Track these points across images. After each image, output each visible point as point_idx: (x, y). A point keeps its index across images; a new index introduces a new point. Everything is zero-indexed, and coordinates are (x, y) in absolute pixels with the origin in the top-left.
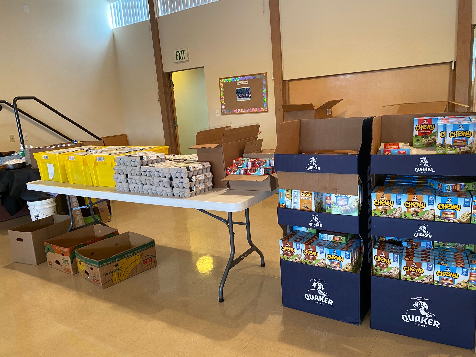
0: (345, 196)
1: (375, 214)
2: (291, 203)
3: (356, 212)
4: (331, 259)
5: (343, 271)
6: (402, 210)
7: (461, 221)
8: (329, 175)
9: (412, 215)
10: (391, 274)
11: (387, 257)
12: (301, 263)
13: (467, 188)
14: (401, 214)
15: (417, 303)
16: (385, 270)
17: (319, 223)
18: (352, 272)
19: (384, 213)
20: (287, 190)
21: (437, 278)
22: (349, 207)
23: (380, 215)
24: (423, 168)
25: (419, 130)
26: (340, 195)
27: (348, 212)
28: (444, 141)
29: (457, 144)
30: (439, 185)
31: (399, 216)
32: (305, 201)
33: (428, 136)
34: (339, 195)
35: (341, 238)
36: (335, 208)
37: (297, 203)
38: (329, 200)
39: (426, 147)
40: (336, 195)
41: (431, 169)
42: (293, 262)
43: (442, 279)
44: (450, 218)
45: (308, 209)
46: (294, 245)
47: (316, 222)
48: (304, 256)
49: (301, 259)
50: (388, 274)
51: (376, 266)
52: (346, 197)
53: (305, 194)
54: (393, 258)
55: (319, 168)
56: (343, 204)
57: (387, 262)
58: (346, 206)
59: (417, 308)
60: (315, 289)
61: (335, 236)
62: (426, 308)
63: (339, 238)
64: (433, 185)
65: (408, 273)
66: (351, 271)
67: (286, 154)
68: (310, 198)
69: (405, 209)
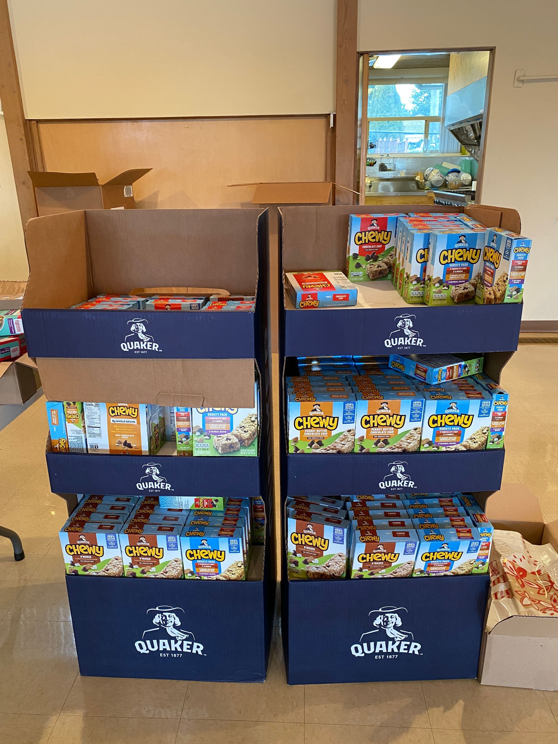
0: (225, 409)
1: (297, 449)
2: (83, 435)
3: (252, 446)
4: (196, 558)
5: (224, 581)
6: (354, 435)
7: (470, 447)
8: (181, 362)
9: (376, 444)
10: (329, 569)
11: (320, 535)
12: (122, 577)
13: (468, 371)
14: (354, 443)
15: (381, 618)
16: (316, 560)
17: (162, 482)
18: (244, 579)
19: (315, 444)
20: (69, 404)
21: (420, 565)
22: (236, 436)
23: (308, 450)
24: (402, 339)
25: (362, 244)
26: (211, 409)
27: (233, 447)
28: (424, 270)
29: (452, 277)
30: (417, 368)
31: (349, 447)
32: (122, 428)
33: (378, 257)
34: (209, 409)
35: (213, 500)
36: (202, 441)
37: (100, 435)
38: (183, 420)
39: (373, 280)
40: (202, 409)
41: (419, 339)
42: (99, 576)
43: (430, 565)
44: (450, 443)
45: (131, 447)
46: (101, 538)
47: (155, 479)
48: (127, 560)
49: (121, 566)
50: (322, 570)
51: (295, 554)
52: (228, 412)
53: (120, 411)
54: (334, 535)
55: (156, 347)
56: (219, 431)
57: (321, 545)
58: (229, 434)
59: (380, 627)
60: (160, 627)
61: (198, 497)
62: (397, 624)
63: (207, 500)
64: (401, 367)
65: (367, 565)
66: (242, 577)
67: (57, 310)
68: (135, 420)
69: (361, 432)
